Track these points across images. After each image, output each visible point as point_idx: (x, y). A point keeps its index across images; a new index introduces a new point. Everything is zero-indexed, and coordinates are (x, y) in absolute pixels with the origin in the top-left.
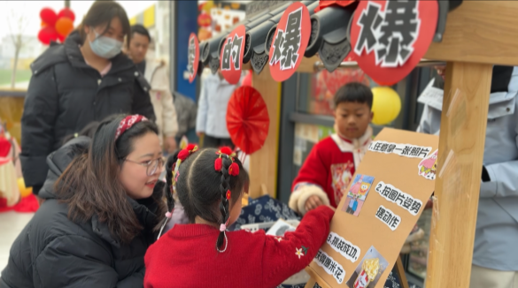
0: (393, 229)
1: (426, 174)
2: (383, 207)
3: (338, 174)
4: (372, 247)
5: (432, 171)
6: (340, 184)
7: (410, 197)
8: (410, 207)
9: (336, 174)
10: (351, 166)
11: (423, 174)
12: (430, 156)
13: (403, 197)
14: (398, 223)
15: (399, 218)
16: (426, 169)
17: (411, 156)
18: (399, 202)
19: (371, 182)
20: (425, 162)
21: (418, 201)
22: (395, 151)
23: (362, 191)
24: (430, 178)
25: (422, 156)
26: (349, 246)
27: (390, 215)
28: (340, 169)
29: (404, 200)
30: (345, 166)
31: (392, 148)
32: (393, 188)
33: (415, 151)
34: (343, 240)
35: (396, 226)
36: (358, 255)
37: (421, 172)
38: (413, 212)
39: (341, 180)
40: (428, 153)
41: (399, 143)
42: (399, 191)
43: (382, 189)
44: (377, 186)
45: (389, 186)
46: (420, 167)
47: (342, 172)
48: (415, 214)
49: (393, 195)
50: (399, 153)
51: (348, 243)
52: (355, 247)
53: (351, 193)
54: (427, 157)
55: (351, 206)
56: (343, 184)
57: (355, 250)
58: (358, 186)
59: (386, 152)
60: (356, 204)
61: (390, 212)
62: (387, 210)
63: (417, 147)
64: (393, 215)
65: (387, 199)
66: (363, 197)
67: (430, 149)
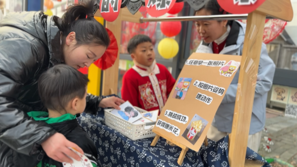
0: (208, 104)
1: (224, 74)
2: (200, 93)
3: (143, 91)
4: (196, 115)
5: (228, 73)
6: (145, 96)
7: (216, 86)
8: (218, 92)
9: (142, 91)
10: (150, 84)
11: (223, 74)
12: (226, 65)
13: (212, 87)
14: (211, 101)
15: (211, 98)
16: (224, 72)
17: (213, 66)
18: (210, 90)
19: (190, 81)
20: (223, 68)
21: (222, 88)
22: (203, 64)
23: (184, 86)
24: (228, 76)
25: (220, 65)
26: (180, 116)
27: (205, 97)
28: (144, 87)
29: (213, 89)
30: (146, 85)
31: (200, 63)
32: (205, 83)
33: (215, 63)
34: (176, 113)
35: (210, 102)
36: (187, 119)
37: (221, 73)
38: (220, 94)
39: (145, 94)
40: (224, 64)
41: (205, 59)
42: (209, 84)
43: (198, 84)
44: (195, 83)
45: (202, 82)
46: (220, 71)
47: (145, 89)
48: (221, 95)
49: (206, 86)
50: (206, 65)
51: (180, 114)
52: (184, 116)
53: (177, 88)
54: (223, 66)
55: (178, 95)
56: (147, 96)
57: (185, 118)
58: (181, 84)
59: (197, 65)
60: (181, 94)
61: (205, 95)
62: (202, 95)
63: (217, 61)
64: (207, 97)
65: (202, 89)
66: (186, 89)
67: (225, 62)
